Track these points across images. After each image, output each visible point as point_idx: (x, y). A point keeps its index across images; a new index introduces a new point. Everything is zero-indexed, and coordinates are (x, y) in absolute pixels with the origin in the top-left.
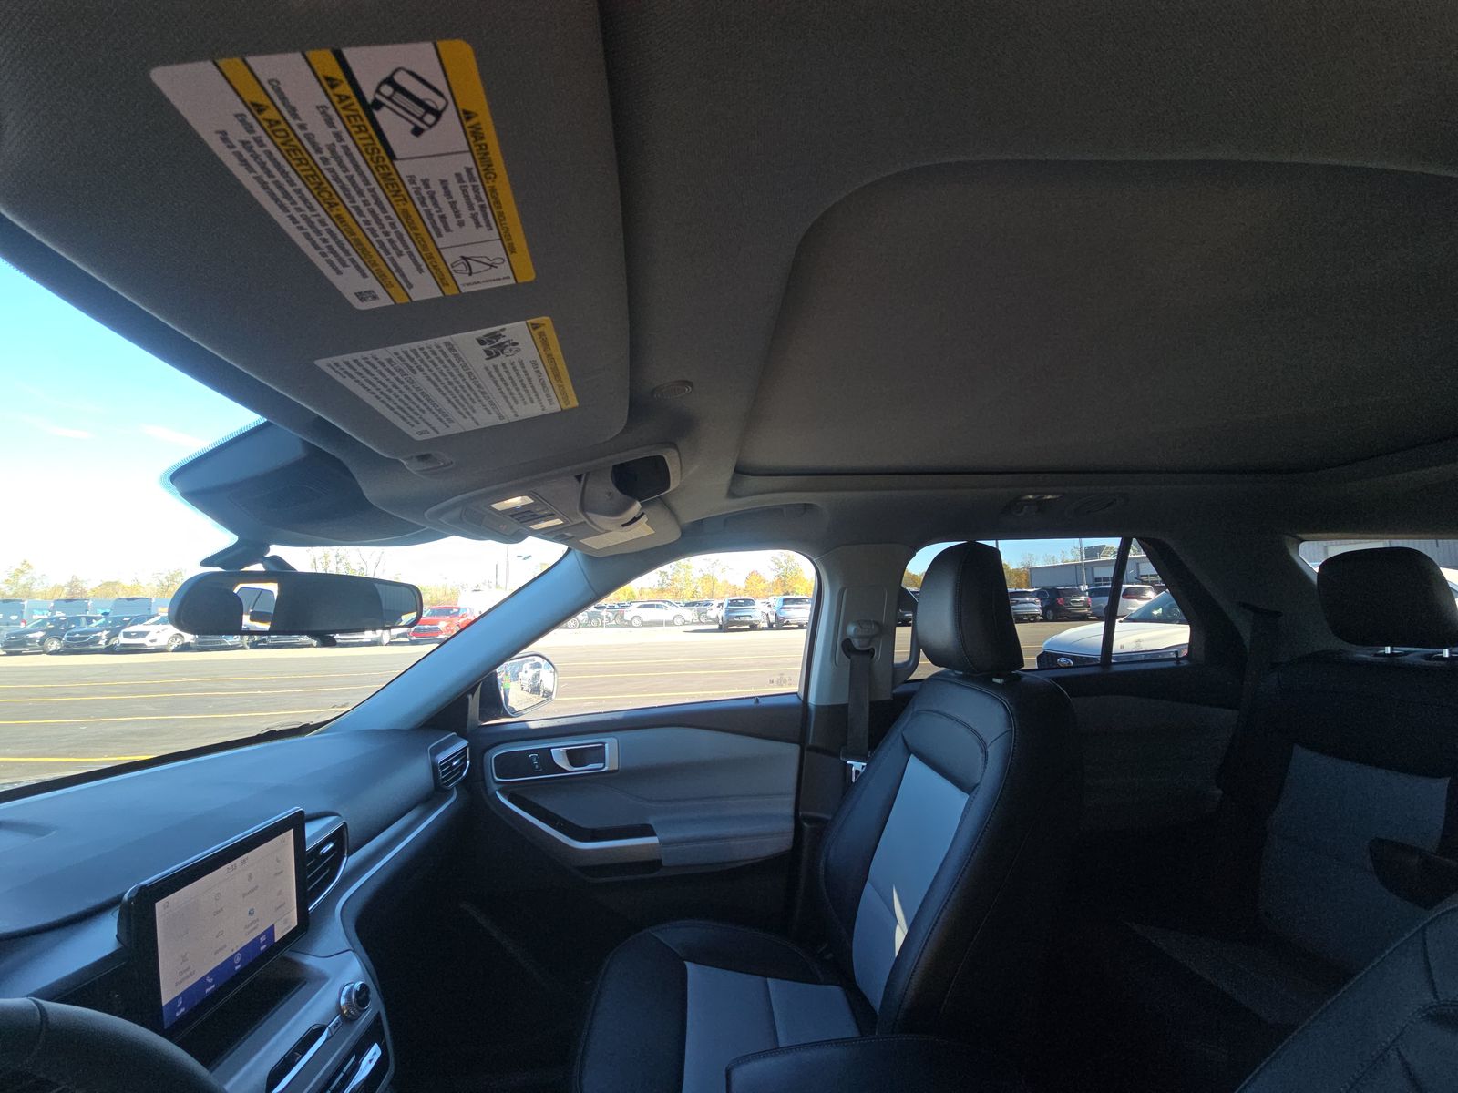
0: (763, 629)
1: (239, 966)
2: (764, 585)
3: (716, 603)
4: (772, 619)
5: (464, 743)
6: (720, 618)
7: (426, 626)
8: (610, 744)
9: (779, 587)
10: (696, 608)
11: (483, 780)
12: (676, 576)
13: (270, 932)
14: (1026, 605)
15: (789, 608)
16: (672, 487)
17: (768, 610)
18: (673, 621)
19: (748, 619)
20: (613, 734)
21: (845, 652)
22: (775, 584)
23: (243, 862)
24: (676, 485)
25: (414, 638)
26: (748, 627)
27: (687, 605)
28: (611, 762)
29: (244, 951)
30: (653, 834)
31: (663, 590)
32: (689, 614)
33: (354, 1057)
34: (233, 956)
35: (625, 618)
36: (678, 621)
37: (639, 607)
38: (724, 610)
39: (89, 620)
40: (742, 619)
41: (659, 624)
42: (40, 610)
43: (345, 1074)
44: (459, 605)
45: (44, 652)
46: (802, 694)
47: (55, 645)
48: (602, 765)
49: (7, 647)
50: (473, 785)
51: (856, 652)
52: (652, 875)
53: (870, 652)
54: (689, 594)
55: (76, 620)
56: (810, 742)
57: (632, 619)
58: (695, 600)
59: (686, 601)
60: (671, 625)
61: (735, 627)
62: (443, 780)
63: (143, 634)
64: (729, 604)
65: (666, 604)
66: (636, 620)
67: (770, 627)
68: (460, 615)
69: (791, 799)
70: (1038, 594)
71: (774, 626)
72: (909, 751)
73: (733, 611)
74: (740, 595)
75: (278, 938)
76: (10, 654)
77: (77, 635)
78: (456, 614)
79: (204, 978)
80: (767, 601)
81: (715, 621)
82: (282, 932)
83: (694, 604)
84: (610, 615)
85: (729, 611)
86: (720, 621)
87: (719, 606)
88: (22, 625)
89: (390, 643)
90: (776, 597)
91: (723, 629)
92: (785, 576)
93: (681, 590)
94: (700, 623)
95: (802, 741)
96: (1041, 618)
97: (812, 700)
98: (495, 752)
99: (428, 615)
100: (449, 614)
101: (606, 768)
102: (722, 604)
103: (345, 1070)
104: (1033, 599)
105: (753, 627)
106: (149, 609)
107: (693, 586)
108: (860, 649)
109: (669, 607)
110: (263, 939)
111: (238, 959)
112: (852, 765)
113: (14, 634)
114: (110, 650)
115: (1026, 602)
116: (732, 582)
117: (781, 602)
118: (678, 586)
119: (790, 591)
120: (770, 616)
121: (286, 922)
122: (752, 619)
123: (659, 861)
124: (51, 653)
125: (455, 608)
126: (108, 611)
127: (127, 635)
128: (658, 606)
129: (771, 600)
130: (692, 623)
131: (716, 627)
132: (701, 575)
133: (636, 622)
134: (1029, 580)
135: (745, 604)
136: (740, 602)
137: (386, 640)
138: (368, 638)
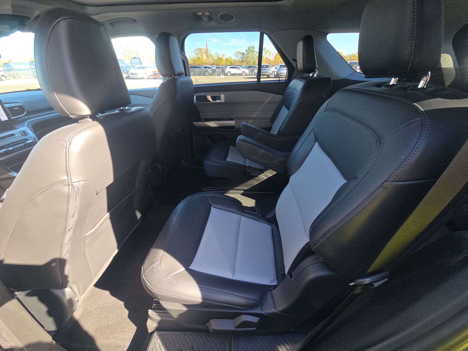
4: (275, 73)
10: (251, 68)
15: (282, 70)
17: (275, 70)
18: (242, 74)
19: (266, 73)
25: (154, 77)
26: (267, 77)
27: (248, 67)
31: (242, 61)
32: (248, 71)
35: (225, 72)
36: (244, 74)
37: (230, 68)
40: (264, 73)
41: (236, 75)
54: (252, 63)
66: (229, 73)
71: (276, 76)
81: (256, 74)
84: (220, 71)
94: (252, 75)
107: (254, 60)
109: (241, 68)
117: (280, 67)
122: (268, 74)
128: (237, 67)
135: (266, 67)
136: (264, 66)
137: (146, 77)
138: (139, 76)
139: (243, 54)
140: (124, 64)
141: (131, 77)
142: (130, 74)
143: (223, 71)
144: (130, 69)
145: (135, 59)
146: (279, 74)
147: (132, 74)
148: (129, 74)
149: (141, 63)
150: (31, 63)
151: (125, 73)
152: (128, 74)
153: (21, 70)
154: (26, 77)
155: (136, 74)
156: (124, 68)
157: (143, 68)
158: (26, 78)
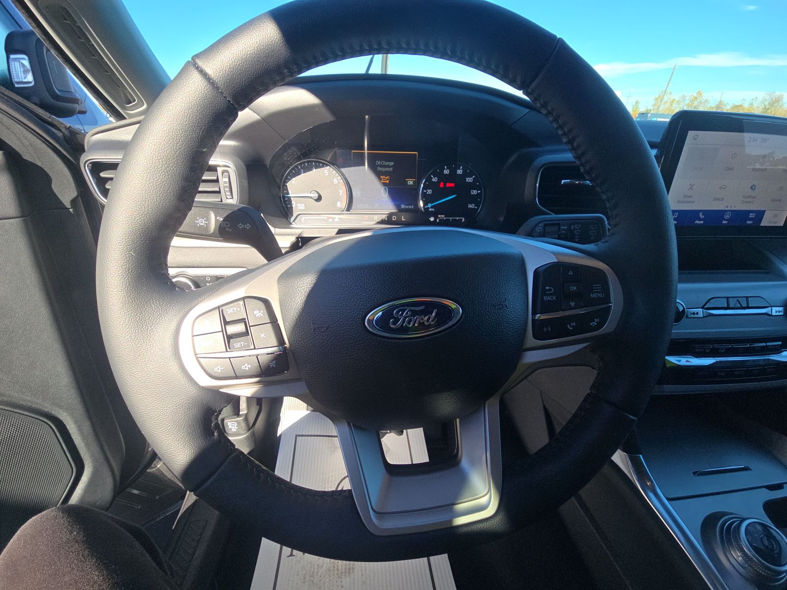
1: (726, 222)
13: (760, 214)
23: (764, 140)
29: (735, 213)
33: (780, 343)
34: (726, 211)
43: (767, 346)
75: (764, 223)
79: (699, 211)
82: (770, 222)
103: (768, 344)
110: (752, 215)
111: (727, 216)
121: (776, 216)
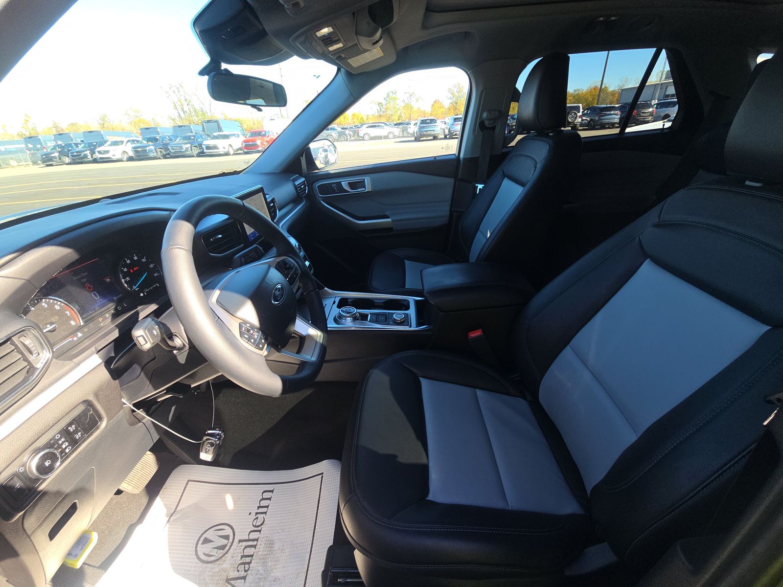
0: (441, 139)
2: (442, 110)
3: (413, 123)
4: (447, 132)
5: (303, 179)
6: (415, 132)
7: (250, 143)
8: (367, 180)
9: (452, 111)
10: (401, 126)
11: (314, 196)
12: (388, 105)
14: (610, 116)
16: (394, 20)
17: (444, 126)
18: (388, 136)
19: (432, 133)
20: (368, 175)
21: (481, 129)
22: (449, 109)
24: (396, 19)
25: (246, 150)
26: (432, 138)
27: (396, 125)
28: (368, 188)
30: (389, 218)
31: (380, 116)
32: (397, 131)
35: (360, 135)
36: (391, 136)
37: (368, 127)
38: (418, 127)
39: (76, 145)
40: (429, 132)
41: (380, 138)
42: (49, 141)
44: (264, 130)
45: (64, 164)
46: (457, 154)
47: (67, 160)
48: (364, 189)
49: (45, 162)
50: (311, 197)
51: (487, 128)
52: (390, 234)
53: (493, 128)
54: (397, 118)
55: (70, 145)
56: (459, 177)
57: (364, 135)
58: (400, 121)
59: (395, 123)
60: (386, 138)
61: (425, 138)
62: (300, 193)
63: (107, 152)
64: (421, 123)
65: (383, 125)
67: (445, 138)
68: (267, 136)
69: (449, 203)
70: (620, 108)
71: (448, 137)
72: (505, 176)
73: (423, 127)
74: (428, 117)
76: (48, 166)
77: (75, 154)
78: (264, 135)
80: (444, 120)
81: (413, 135)
83: (400, 124)
84: (351, 133)
85: (421, 128)
86: (416, 135)
87: (415, 125)
88: (45, 150)
89: (234, 154)
90: (449, 118)
91: (417, 140)
92: (456, 103)
93: (392, 115)
94: (404, 137)
95: (455, 177)
96: (618, 125)
97: (462, 156)
98: (318, 183)
99: (249, 137)
100: (261, 135)
101: (367, 190)
102: (416, 123)
104: (616, 112)
105: (435, 138)
106: (102, 138)
107: (399, 112)
108: (488, 126)
109: (385, 127)
112: (478, 186)
113: (45, 155)
114: (95, 161)
115: (611, 115)
116: (423, 109)
117: (453, 121)
118: (389, 112)
119: (459, 113)
120: (445, 130)
122: (435, 133)
123: (392, 228)
124: (67, 164)
125: (264, 131)
126: (83, 139)
127: (99, 152)
128: (378, 126)
129: (447, 120)
130: (399, 137)
131: (413, 139)
132: (403, 104)
133: (366, 137)
134: (619, 99)
135: (431, 123)
136: (428, 121)
137: (232, 152)
138: (222, 151)
139: (380, 104)
140: (192, 132)
141: (207, 153)
142: (205, 148)
143: (356, 133)
144: (203, 139)
145: (209, 124)
146: (454, 132)
147: (208, 148)
148: (202, 148)
149: (220, 129)
150: (28, 139)
151: (196, 146)
152: (200, 149)
153: (10, 152)
154: (21, 164)
155: (215, 147)
156: (192, 139)
157: (226, 137)
158: (19, 165)
